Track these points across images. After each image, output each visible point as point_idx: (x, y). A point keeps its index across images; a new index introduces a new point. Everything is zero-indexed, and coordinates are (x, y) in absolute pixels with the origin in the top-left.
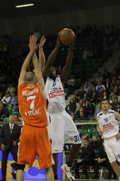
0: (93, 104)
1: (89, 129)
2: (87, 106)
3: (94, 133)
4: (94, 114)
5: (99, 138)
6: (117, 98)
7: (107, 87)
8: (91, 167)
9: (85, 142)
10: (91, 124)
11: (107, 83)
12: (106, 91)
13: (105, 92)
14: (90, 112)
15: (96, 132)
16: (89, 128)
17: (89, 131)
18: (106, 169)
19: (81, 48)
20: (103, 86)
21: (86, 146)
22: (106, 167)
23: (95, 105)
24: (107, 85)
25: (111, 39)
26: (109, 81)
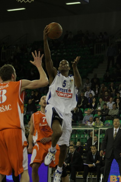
0: (82, 109)
1: (76, 135)
2: (76, 112)
3: (82, 138)
4: (82, 119)
5: (86, 144)
6: (106, 104)
7: (97, 93)
8: (78, 173)
9: (72, 148)
10: (79, 130)
11: (97, 89)
12: (95, 97)
13: (94, 99)
14: (79, 117)
15: (84, 138)
16: (77, 133)
17: (76, 136)
18: (93, 175)
19: (71, 54)
20: (92, 92)
21: (72, 153)
22: (93, 173)
23: (84, 110)
24: (97, 91)
25: (103, 45)
26: (98, 87)
